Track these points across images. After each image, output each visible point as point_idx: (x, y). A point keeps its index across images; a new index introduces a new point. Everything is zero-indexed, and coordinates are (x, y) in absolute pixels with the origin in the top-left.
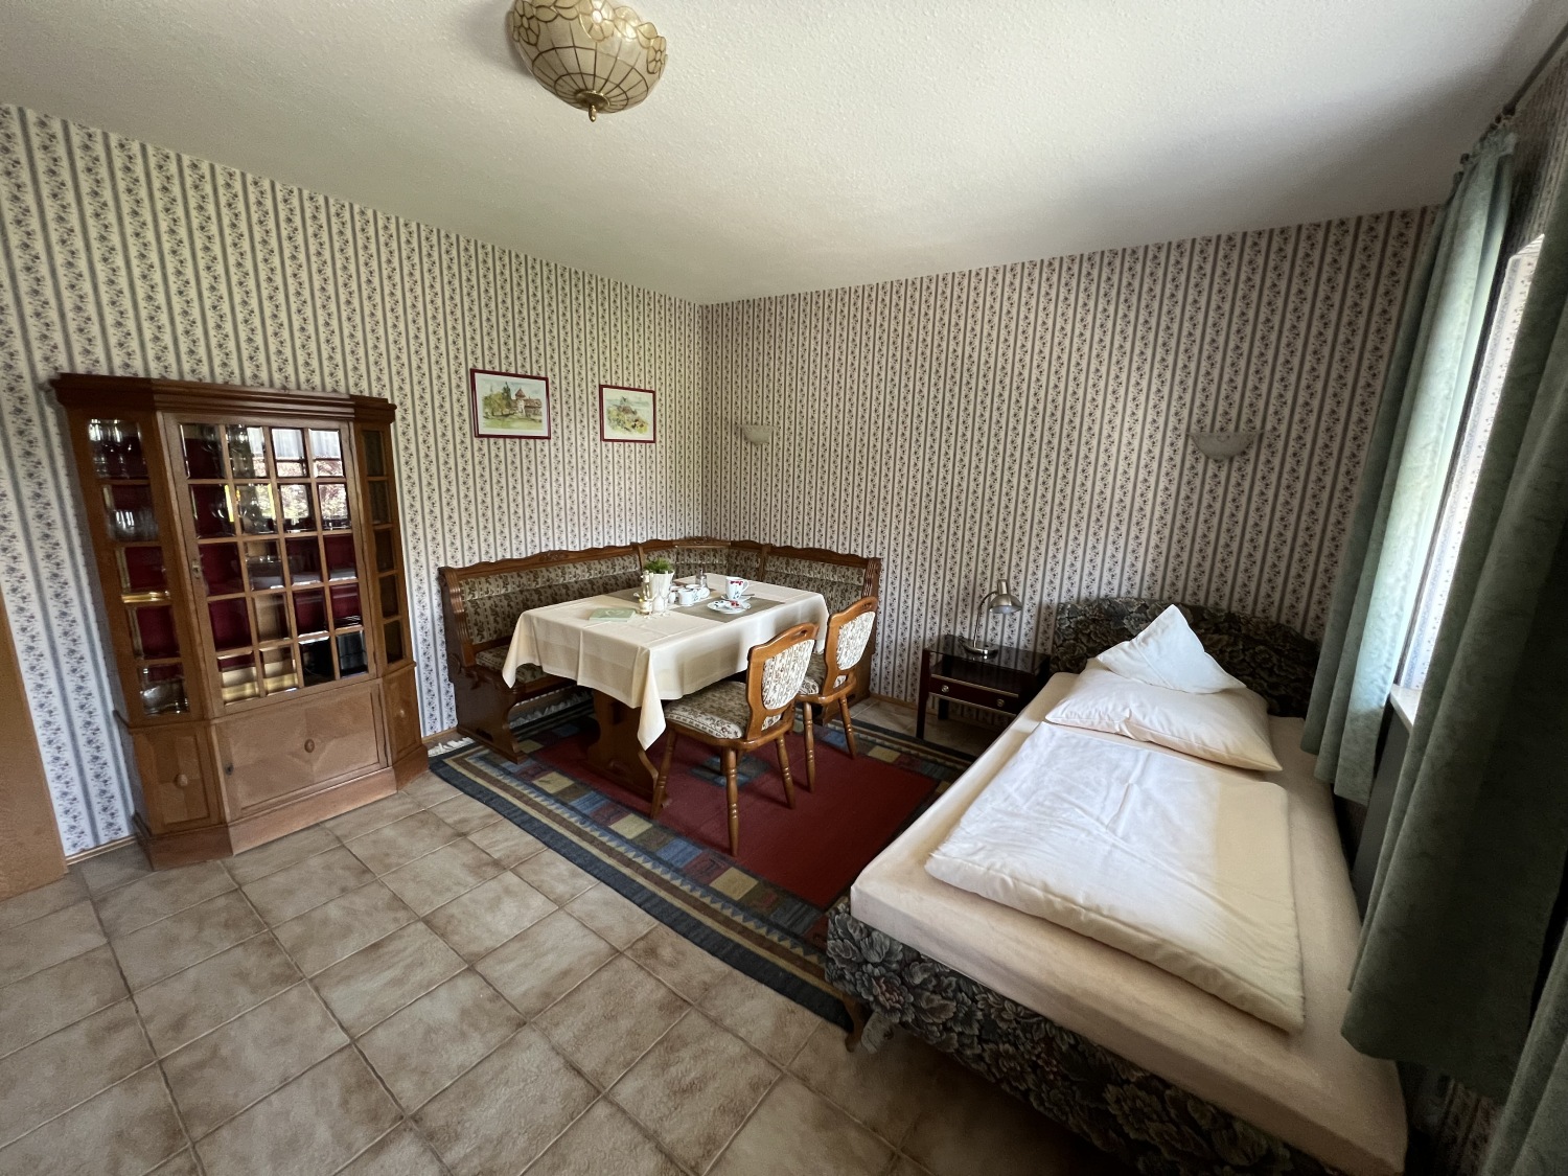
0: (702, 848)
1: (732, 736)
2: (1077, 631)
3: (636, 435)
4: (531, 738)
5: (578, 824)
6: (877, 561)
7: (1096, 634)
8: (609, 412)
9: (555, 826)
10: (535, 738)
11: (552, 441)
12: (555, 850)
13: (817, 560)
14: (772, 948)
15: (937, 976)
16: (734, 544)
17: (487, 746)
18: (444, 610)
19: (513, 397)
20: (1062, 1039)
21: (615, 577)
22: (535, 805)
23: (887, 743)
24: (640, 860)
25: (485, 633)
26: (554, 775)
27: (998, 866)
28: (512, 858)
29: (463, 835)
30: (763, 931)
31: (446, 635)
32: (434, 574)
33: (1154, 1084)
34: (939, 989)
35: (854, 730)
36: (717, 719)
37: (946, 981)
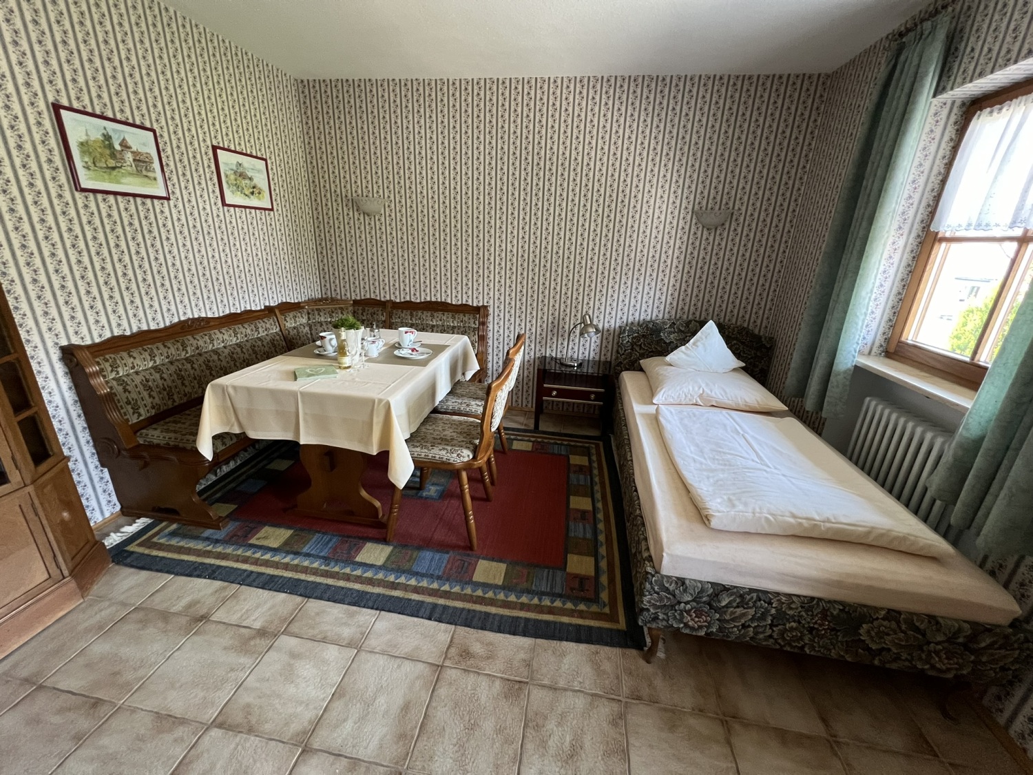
0: (448, 553)
1: (466, 459)
2: (633, 344)
3: (254, 202)
4: (218, 501)
5: (323, 567)
6: (485, 308)
7: (645, 344)
8: (227, 176)
9: (303, 577)
10: (223, 500)
11: (172, 202)
12: (316, 598)
13: (437, 310)
14: (551, 611)
15: (741, 596)
16: (356, 302)
17: (172, 521)
18: (78, 393)
19: (118, 147)
20: (834, 608)
21: (260, 339)
22: (266, 563)
23: (519, 438)
24: (402, 580)
25: (142, 411)
26: (267, 530)
27: (758, 510)
28: (276, 622)
29: (204, 618)
30: (536, 601)
31: (88, 420)
32: (55, 355)
33: (893, 615)
34: (743, 603)
35: (506, 434)
36: (449, 448)
37: (748, 597)
